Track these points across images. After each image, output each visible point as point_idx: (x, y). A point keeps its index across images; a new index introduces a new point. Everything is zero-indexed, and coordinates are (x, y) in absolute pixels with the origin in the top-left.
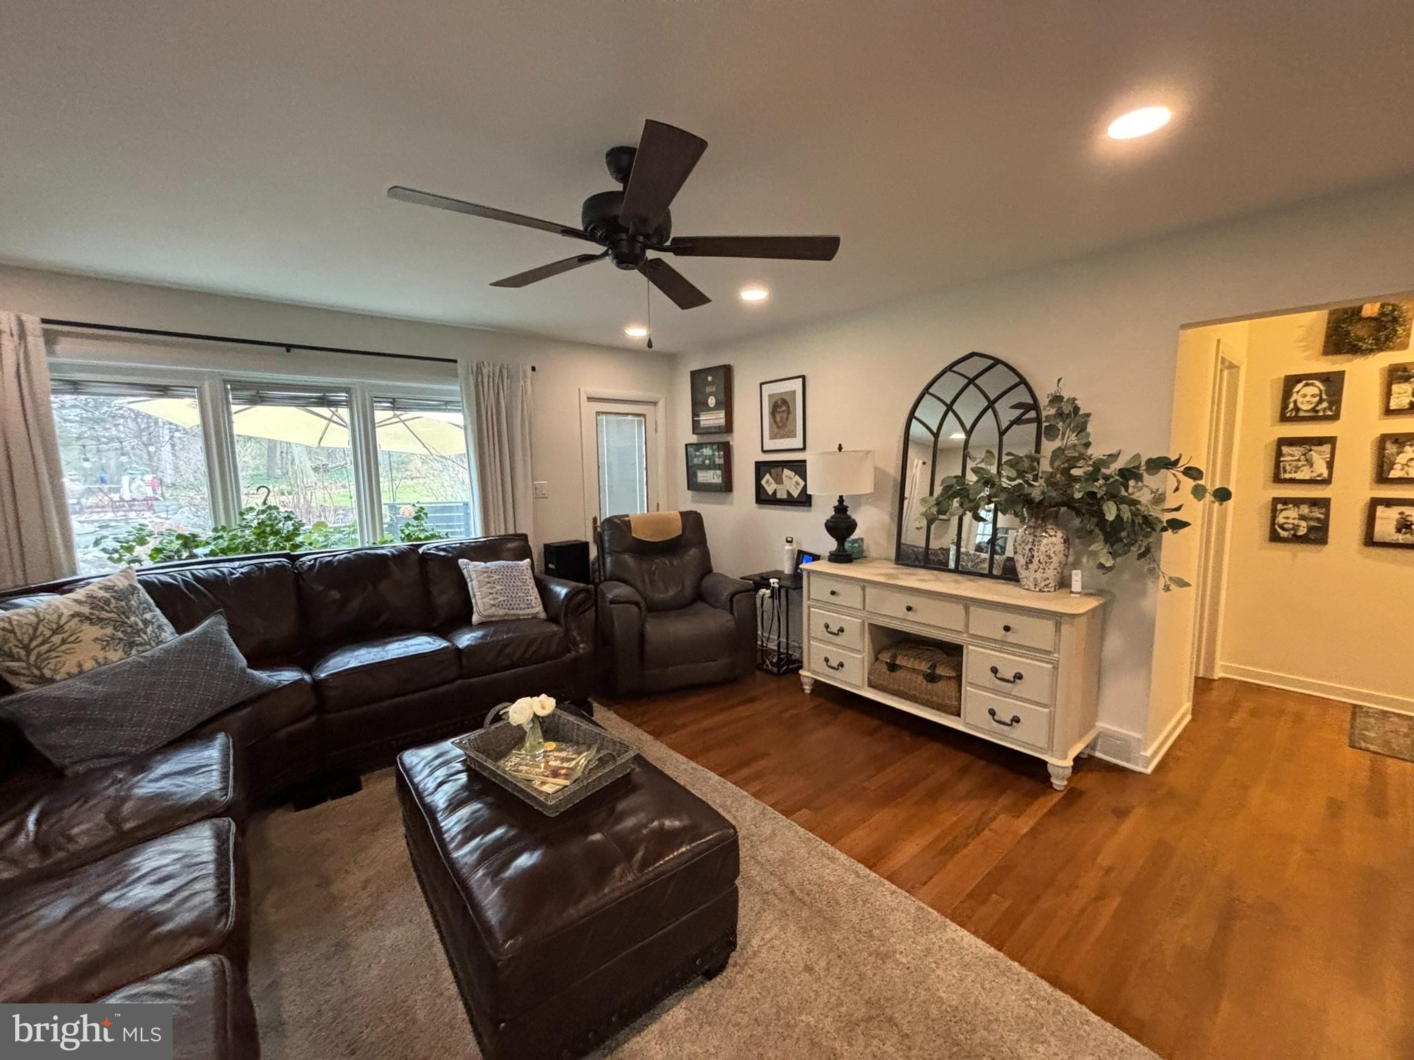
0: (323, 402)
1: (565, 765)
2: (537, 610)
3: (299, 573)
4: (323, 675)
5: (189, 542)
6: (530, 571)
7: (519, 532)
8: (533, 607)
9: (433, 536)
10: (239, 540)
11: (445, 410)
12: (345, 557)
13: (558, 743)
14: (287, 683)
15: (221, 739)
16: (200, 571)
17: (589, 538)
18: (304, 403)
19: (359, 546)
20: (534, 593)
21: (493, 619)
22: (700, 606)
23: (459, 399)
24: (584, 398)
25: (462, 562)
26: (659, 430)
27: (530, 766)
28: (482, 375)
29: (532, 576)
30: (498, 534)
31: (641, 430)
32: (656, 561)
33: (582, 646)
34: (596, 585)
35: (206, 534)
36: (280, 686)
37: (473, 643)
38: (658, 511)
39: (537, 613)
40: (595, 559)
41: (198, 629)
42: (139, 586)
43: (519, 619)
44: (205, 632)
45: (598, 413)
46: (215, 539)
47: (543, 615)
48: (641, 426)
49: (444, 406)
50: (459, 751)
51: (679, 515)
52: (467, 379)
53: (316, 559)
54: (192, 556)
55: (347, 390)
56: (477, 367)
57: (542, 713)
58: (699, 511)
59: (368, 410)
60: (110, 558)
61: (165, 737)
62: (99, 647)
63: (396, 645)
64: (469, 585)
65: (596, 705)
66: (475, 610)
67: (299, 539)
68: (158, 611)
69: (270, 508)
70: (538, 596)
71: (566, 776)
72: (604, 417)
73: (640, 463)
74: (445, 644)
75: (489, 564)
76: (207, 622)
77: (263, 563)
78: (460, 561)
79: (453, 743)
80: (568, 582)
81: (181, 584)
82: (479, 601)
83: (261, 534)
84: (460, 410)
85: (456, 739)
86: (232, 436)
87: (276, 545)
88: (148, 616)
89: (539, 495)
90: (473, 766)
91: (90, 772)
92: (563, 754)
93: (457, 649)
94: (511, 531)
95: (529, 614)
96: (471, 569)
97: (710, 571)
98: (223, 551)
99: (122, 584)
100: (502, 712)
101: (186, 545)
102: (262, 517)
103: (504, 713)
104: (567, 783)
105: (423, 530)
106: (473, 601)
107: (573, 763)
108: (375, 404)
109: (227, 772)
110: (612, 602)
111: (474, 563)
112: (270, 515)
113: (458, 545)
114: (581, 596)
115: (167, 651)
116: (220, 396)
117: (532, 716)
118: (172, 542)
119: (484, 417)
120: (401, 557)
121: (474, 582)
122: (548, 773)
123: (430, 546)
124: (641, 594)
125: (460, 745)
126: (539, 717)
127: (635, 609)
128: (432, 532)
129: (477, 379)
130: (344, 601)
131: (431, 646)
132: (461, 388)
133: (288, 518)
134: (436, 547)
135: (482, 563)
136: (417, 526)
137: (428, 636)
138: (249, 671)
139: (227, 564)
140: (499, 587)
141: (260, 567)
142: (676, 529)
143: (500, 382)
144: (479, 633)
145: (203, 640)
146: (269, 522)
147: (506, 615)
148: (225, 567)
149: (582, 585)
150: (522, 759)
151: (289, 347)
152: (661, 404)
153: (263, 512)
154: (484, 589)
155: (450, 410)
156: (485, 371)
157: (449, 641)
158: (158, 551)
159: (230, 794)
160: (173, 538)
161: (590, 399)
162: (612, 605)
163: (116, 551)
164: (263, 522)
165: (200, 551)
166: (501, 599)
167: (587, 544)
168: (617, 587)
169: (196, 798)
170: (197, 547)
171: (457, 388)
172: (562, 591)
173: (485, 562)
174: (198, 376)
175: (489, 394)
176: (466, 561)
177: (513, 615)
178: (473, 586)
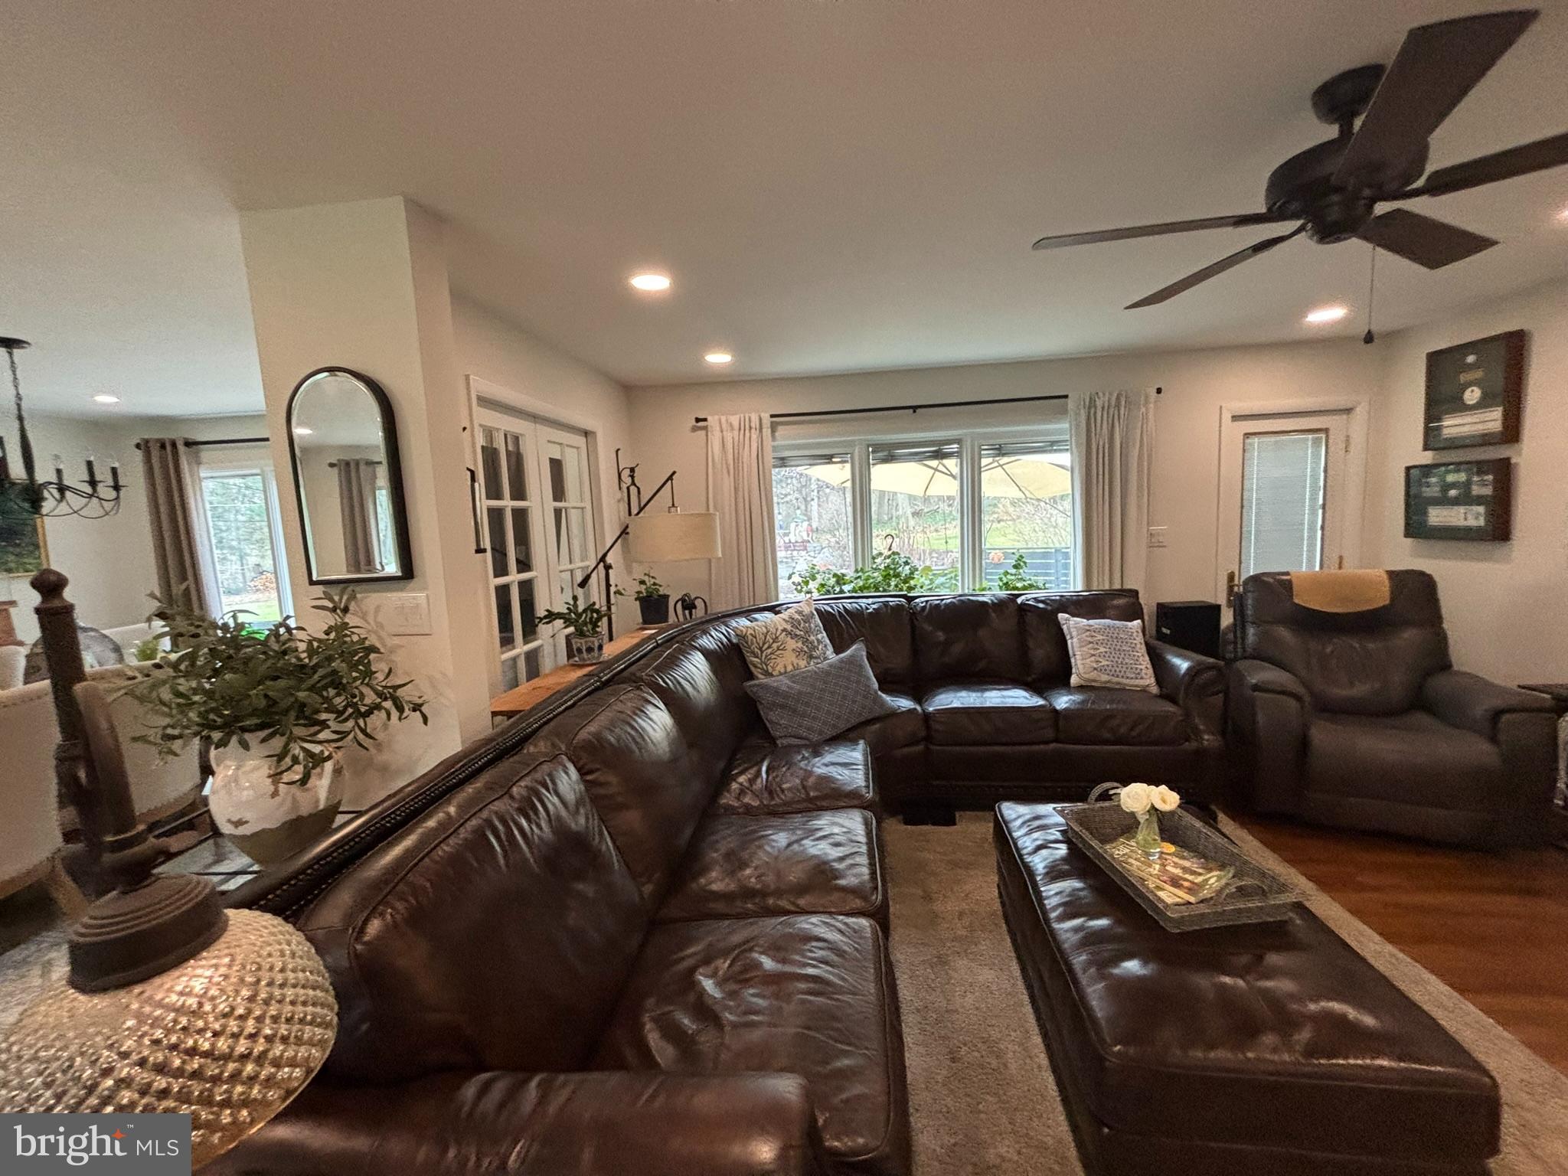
0: (939, 455)
1: (1191, 878)
2: (1147, 682)
3: (914, 613)
4: (931, 709)
5: (840, 580)
6: (1141, 634)
7: (1128, 586)
8: (1142, 678)
9: (1031, 586)
10: (872, 581)
11: (1050, 451)
12: (951, 602)
13: (1179, 849)
14: (904, 709)
15: (862, 744)
16: (848, 604)
17: (1222, 599)
18: (919, 457)
19: (960, 592)
20: (1145, 662)
21: (1093, 684)
22: (1422, 719)
23: (1067, 437)
24: (1227, 417)
25: (1062, 616)
26: (1352, 448)
27: (1142, 862)
28: (1096, 407)
29: (1142, 641)
30: (1101, 588)
31: (1320, 452)
32: (1335, 640)
33: (1206, 737)
34: (1229, 662)
35: (850, 573)
36: (899, 711)
37: (1072, 707)
38: (1340, 567)
39: (1148, 686)
40: (1228, 627)
41: (848, 652)
42: (815, 613)
43: (1125, 689)
44: (851, 656)
45: (1247, 435)
46: (856, 578)
47: (1155, 690)
48: (1319, 446)
49: (1051, 447)
50: (1060, 820)
51: (1385, 576)
52: (1078, 414)
53: (927, 601)
54: (842, 591)
55: (959, 441)
56: (1091, 398)
57: (1160, 806)
58: (1428, 572)
59: (976, 458)
60: (796, 589)
61: (830, 733)
62: (794, 655)
63: (994, 693)
64: (1069, 642)
65: (1221, 816)
66: (1074, 670)
67: (912, 583)
68: (825, 634)
69: (894, 553)
70: (1149, 666)
71: (1190, 891)
72: (1256, 440)
73: (1314, 499)
74: (1041, 702)
75: (1091, 622)
76: (854, 647)
77: (888, 602)
78: (1060, 615)
79: (1054, 809)
80: (1194, 655)
81: (837, 614)
82: (1079, 662)
83: (887, 577)
84: (1067, 450)
85: (1059, 806)
86: (870, 490)
87: (896, 586)
88: (819, 636)
89: (1154, 543)
90: (1074, 840)
91: (790, 746)
92: (1187, 864)
93: (1055, 711)
94: (1117, 586)
95: (1136, 686)
96: (1072, 625)
97: (1445, 666)
98: (861, 589)
99: (806, 610)
100: (1111, 792)
101: (838, 583)
102: (888, 561)
103: (1115, 794)
104: (1192, 899)
105: (1021, 579)
106: (1073, 660)
107: (1199, 879)
108: (983, 452)
109: (868, 774)
110: (1256, 688)
111: (1075, 619)
112: (894, 559)
113: (1058, 598)
114: (1211, 674)
115: (831, 666)
116: (864, 457)
117: (1149, 806)
118: (829, 579)
119: (1094, 457)
120: (1000, 606)
121: (1075, 640)
122: (1165, 878)
123: (1029, 596)
124: (1304, 684)
125: (1061, 813)
126: (1156, 810)
127: (1292, 703)
128: (1029, 582)
129: (1089, 413)
130: (947, 644)
131: (1028, 701)
132: (1071, 426)
133: (907, 563)
134: (1035, 599)
135: (1085, 620)
136: (1015, 575)
137: (1026, 690)
138: (879, 693)
139: (864, 600)
140: (1102, 650)
141: (886, 604)
142: (1381, 596)
143: (1116, 412)
144: (1077, 698)
145: (852, 661)
146: (893, 566)
147: (1109, 682)
148: (863, 602)
149: (1211, 660)
150: (1132, 851)
151: (915, 408)
152: (1360, 413)
153: (889, 557)
154: (1084, 649)
155: (1056, 451)
156: (1099, 403)
157: (1045, 699)
158: (823, 585)
159: (871, 794)
160: (831, 576)
161: (1235, 418)
162: (1256, 693)
163: (799, 584)
164: (888, 566)
165: (846, 588)
166: (1104, 663)
167: (1218, 608)
168: (1263, 669)
169: (850, 788)
170: (844, 584)
171: (1067, 425)
172: (1182, 665)
173: (1088, 620)
174: (851, 444)
175: (1101, 426)
176: (1067, 616)
177: (1118, 683)
178: (1073, 644)
